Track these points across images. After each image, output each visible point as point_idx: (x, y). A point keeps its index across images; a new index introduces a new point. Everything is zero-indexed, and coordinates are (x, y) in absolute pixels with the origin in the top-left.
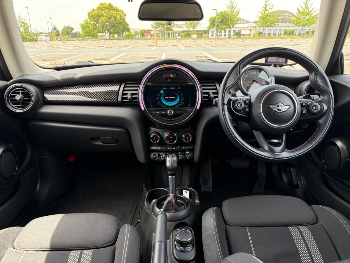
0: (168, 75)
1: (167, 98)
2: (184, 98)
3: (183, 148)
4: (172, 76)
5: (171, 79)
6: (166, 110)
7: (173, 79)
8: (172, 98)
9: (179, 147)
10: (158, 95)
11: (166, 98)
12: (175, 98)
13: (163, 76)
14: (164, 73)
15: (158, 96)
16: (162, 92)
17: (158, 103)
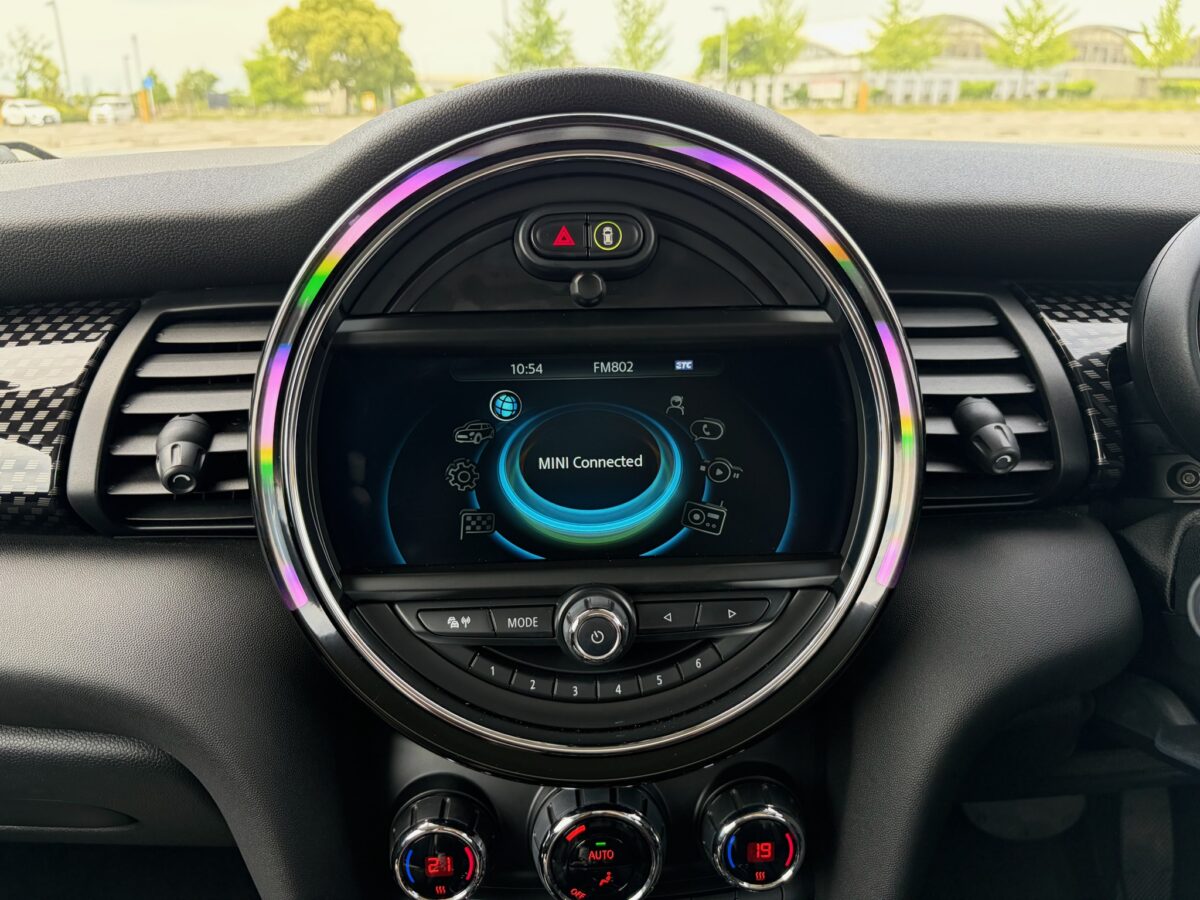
0: (564, 239)
1: (562, 463)
2: (729, 470)
4: (608, 238)
5: (601, 273)
6: (551, 597)
7: (618, 272)
8: (609, 463)
10: (460, 438)
11: (544, 464)
12: (639, 461)
13: (513, 238)
14: (519, 216)
15: (468, 450)
16: (505, 406)
17: (468, 523)
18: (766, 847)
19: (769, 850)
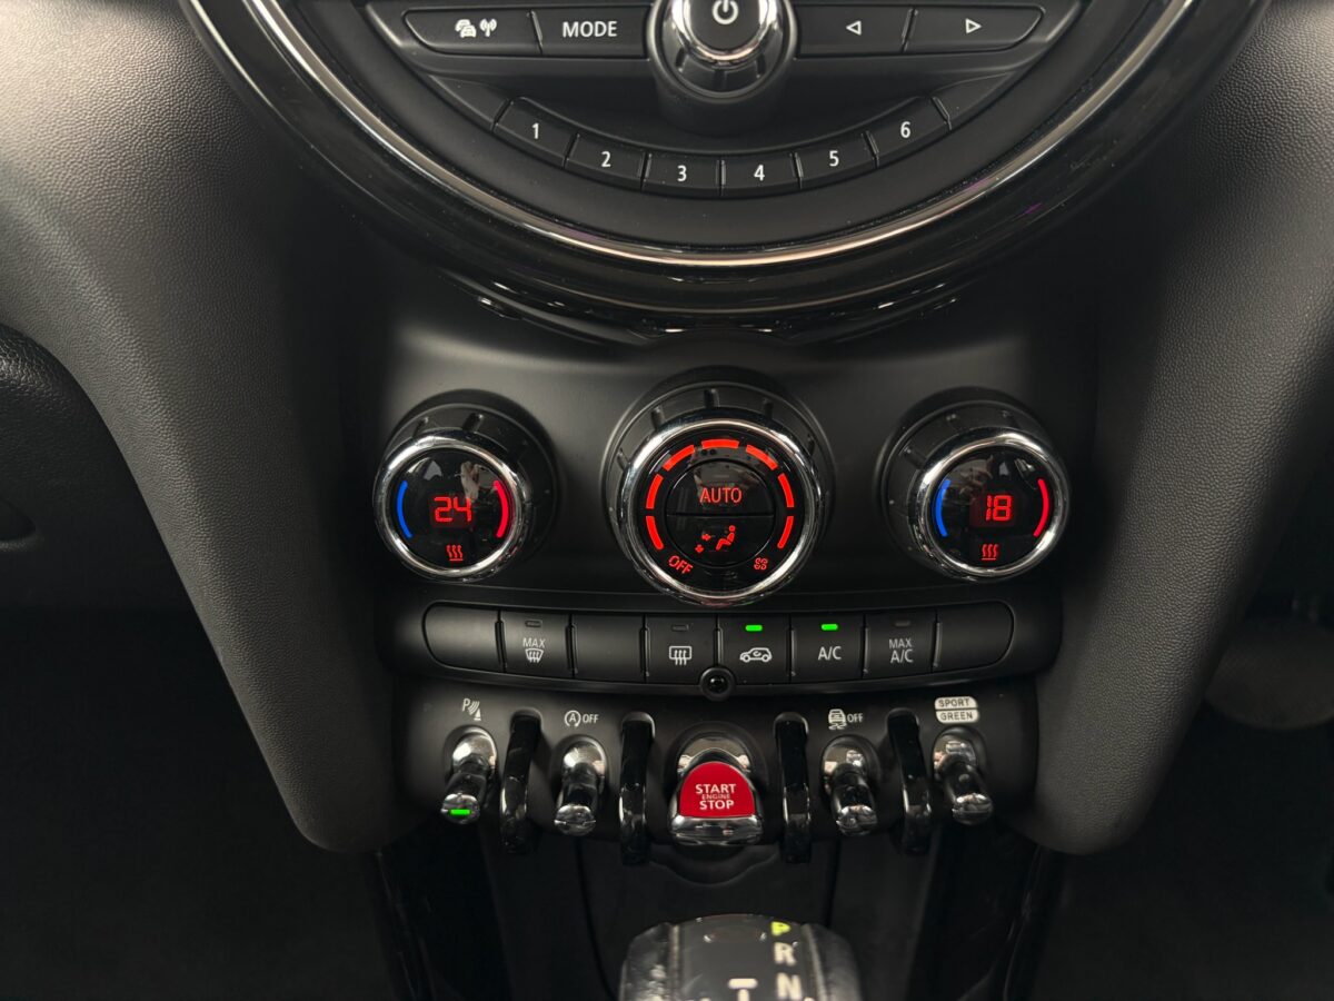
3: (900, 650)
9: (829, 639)
18: (1002, 503)
19: (1007, 508)
